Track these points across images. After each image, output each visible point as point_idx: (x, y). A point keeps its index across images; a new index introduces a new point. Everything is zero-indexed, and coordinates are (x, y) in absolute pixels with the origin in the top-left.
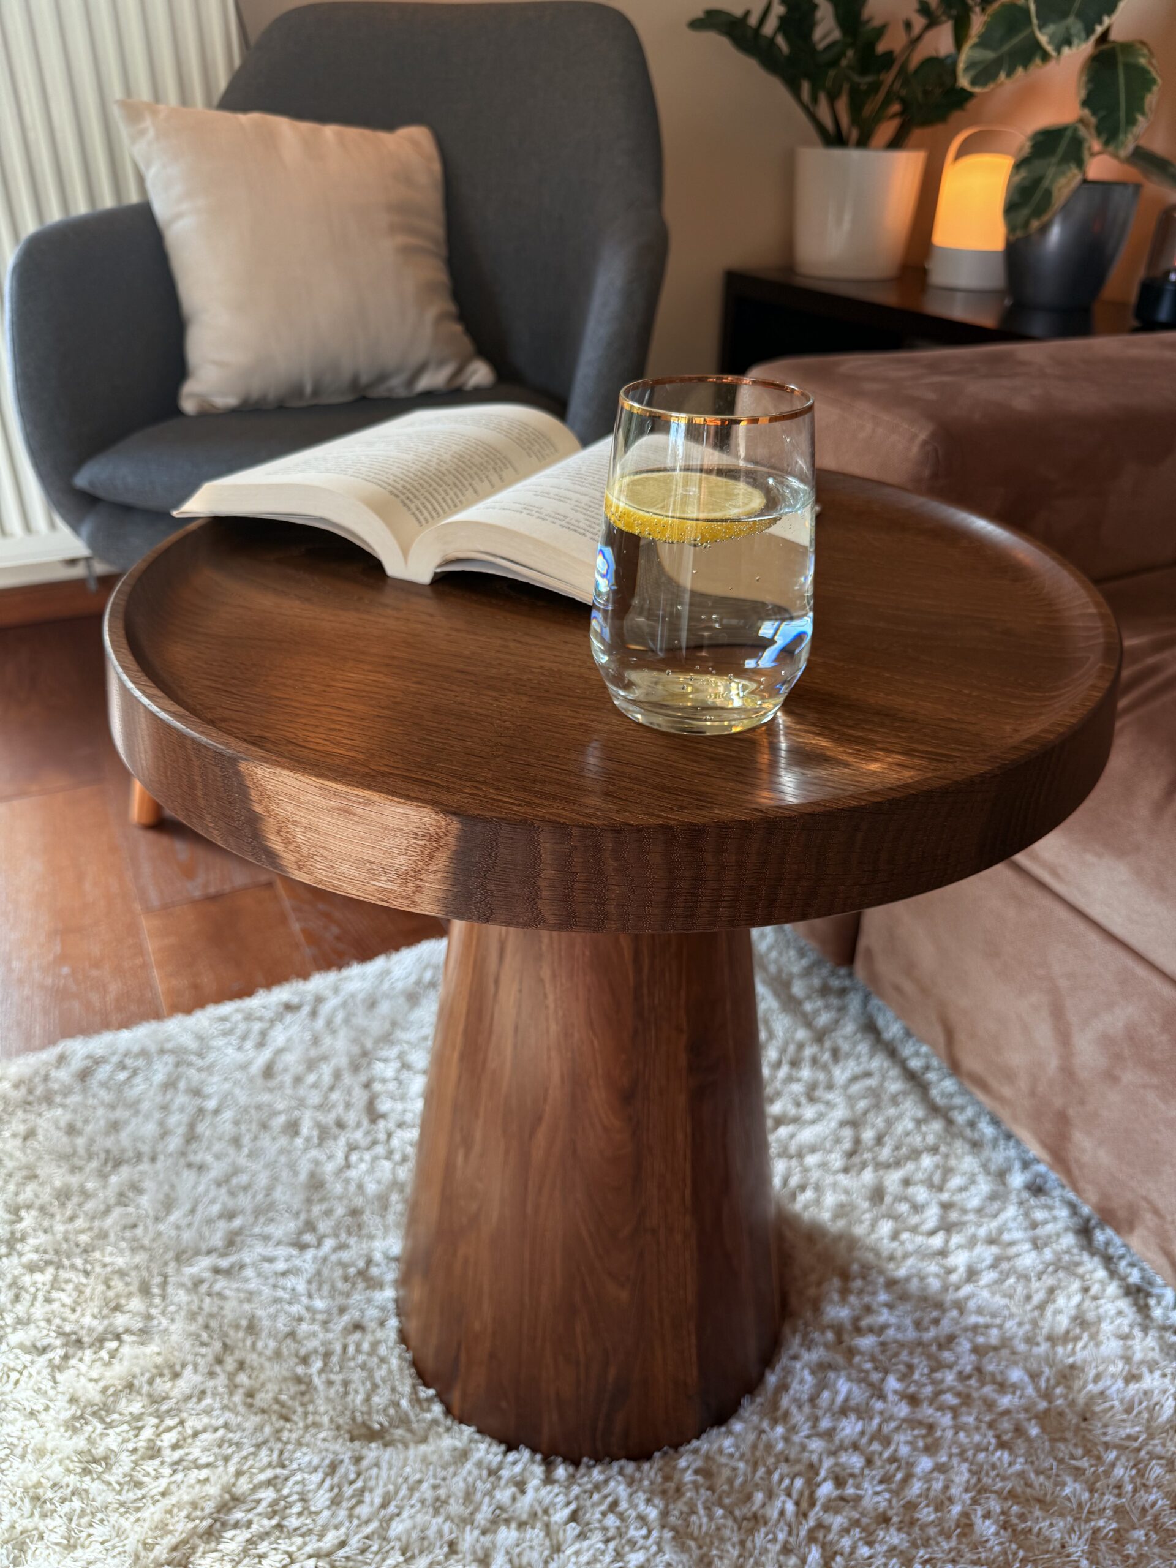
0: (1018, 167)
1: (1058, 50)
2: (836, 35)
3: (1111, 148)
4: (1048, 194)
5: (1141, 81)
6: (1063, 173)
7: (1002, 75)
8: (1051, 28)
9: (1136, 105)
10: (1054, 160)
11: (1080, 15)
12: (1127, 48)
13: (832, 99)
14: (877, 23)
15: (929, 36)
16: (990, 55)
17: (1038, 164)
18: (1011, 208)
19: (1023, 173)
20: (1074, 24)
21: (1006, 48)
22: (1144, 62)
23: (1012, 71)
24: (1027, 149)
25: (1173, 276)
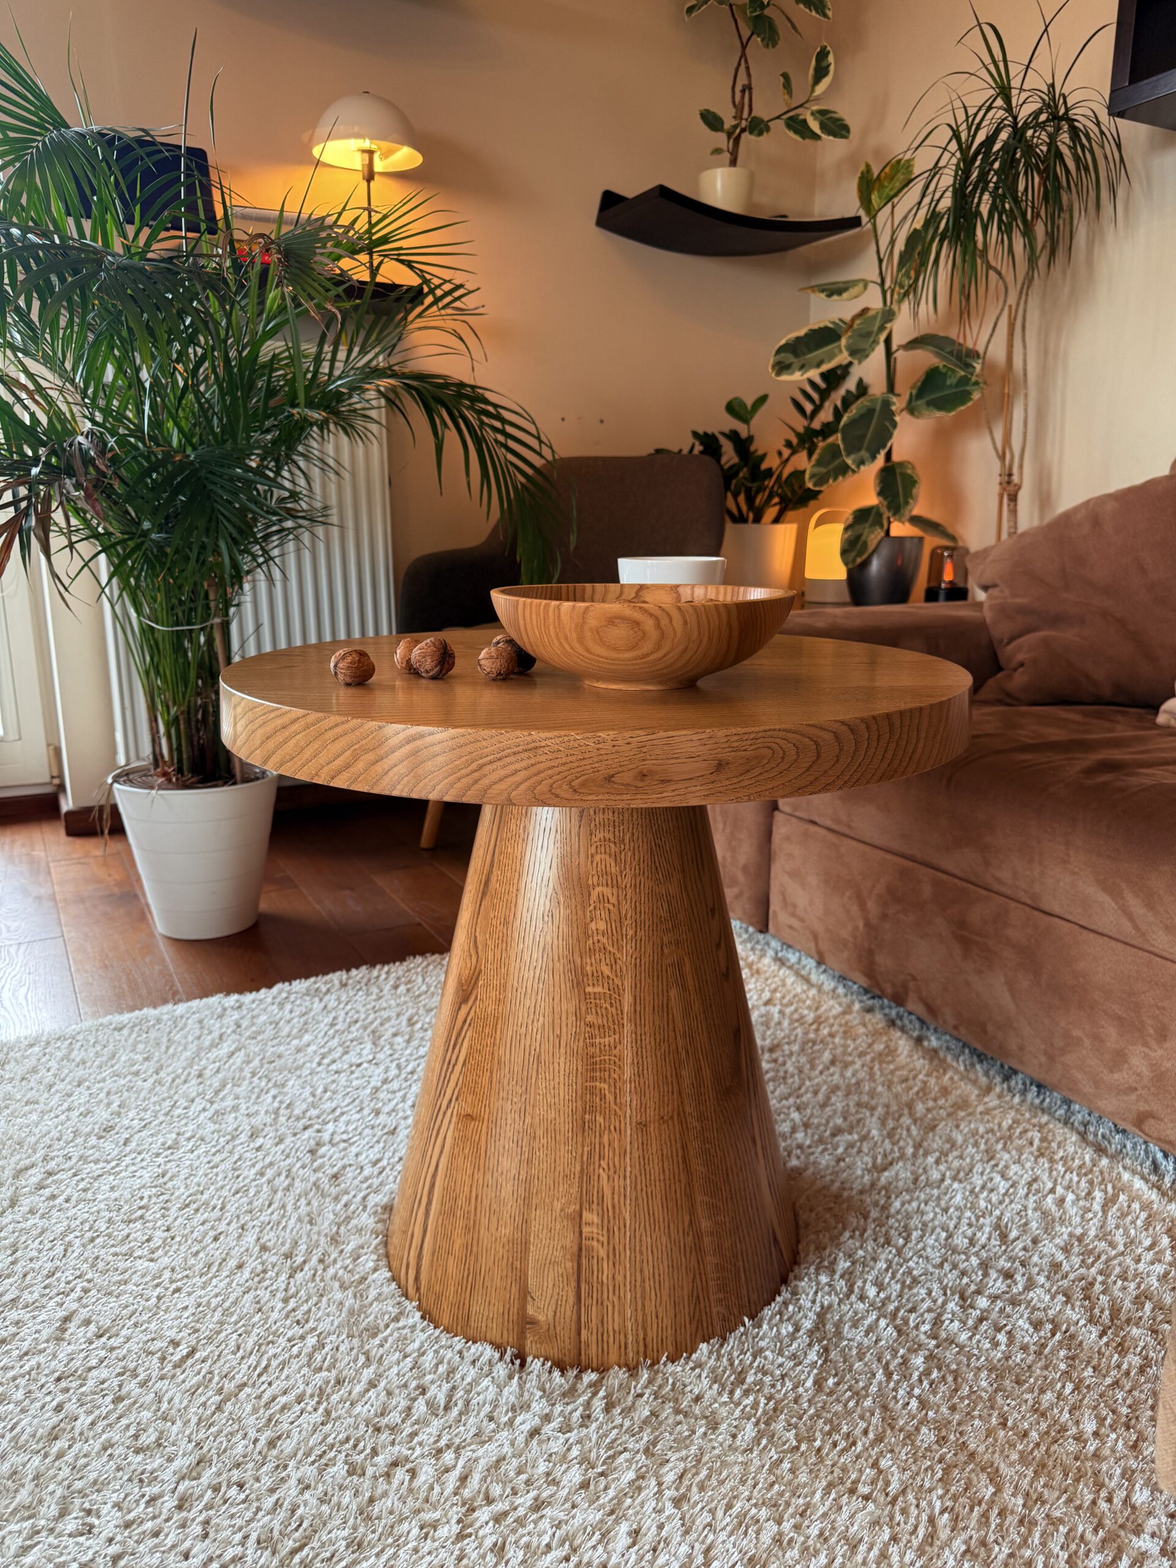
0: (846, 529)
1: (858, 467)
2: (736, 460)
3: (900, 518)
4: (865, 544)
5: (911, 482)
6: (874, 531)
7: (831, 481)
8: (853, 456)
9: (908, 495)
10: (867, 525)
11: (868, 449)
12: (901, 464)
13: (736, 496)
14: (760, 452)
15: (793, 459)
16: (823, 470)
17: (858, 528)
18: (844, 552)
19: (849, 533)
20: (864, 453)
21: (832, 466)
22: (909, 471)
23: (835, 479)
24: (851, 520)
25: (943, 586)
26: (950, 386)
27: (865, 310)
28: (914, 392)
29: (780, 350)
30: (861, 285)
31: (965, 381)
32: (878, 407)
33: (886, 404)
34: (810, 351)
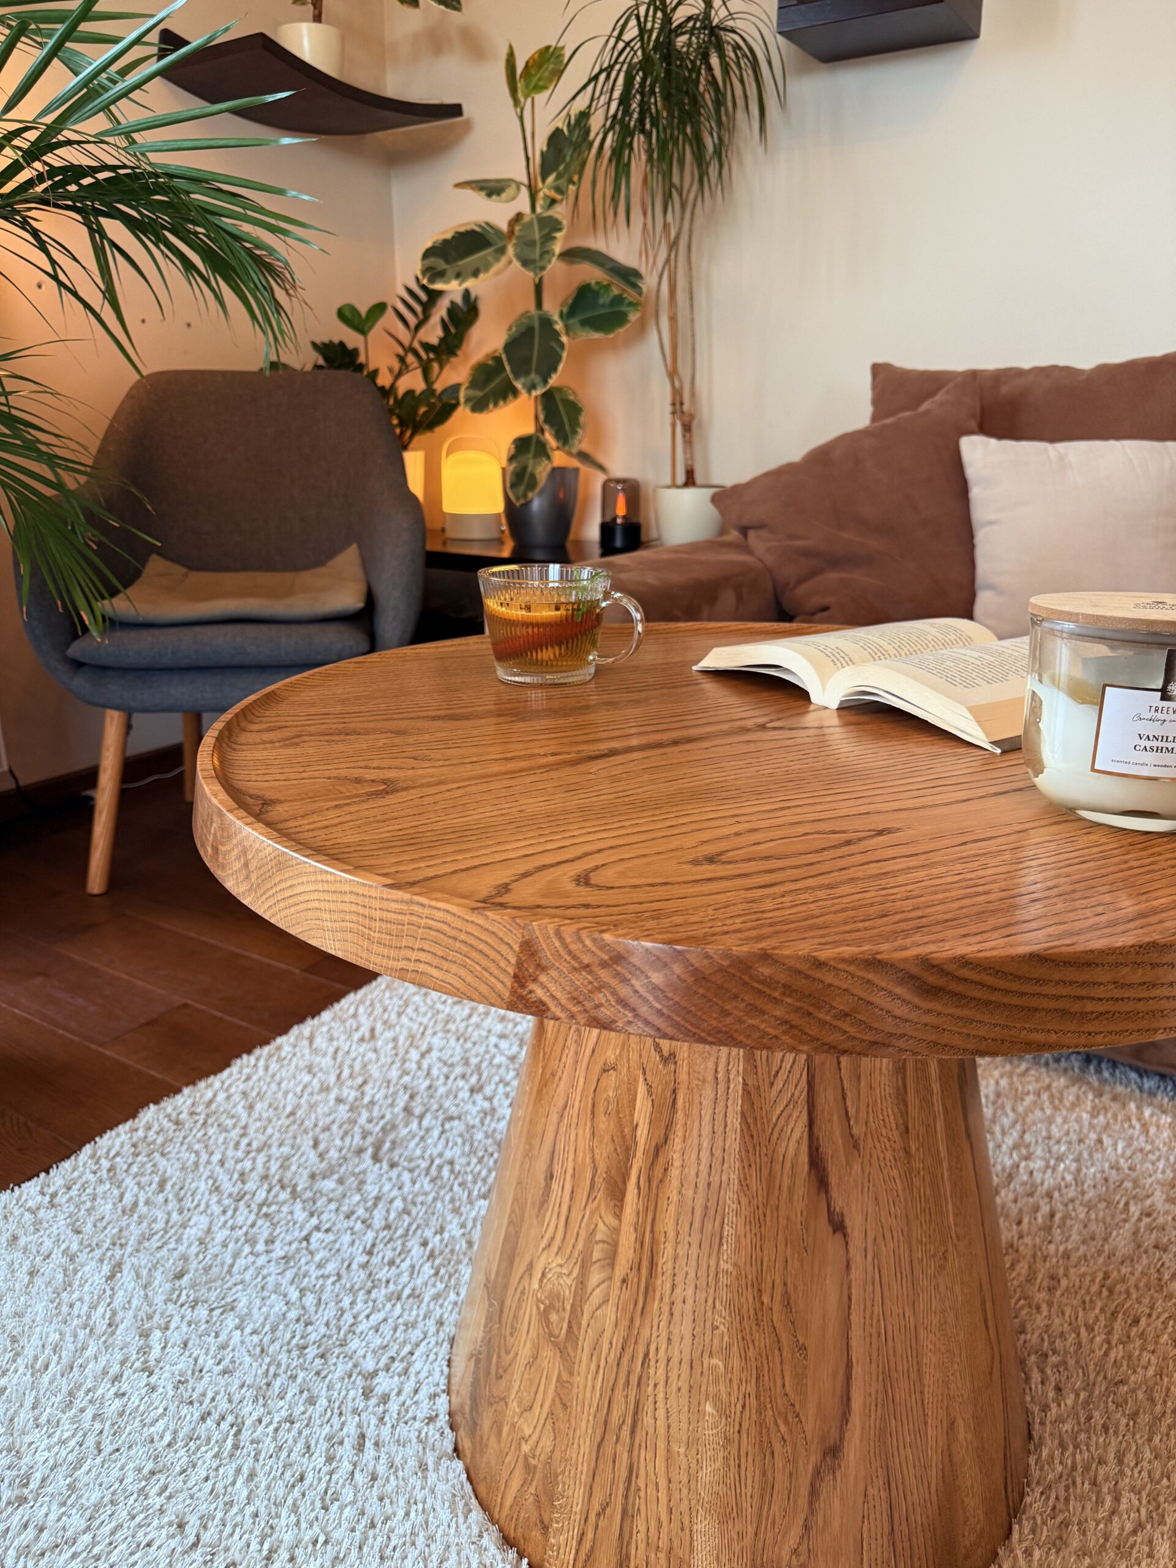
0: (508, 461)
1: (525, 390)
3: (567, 448)
4: (533, 477)
5: (575, 409)
6: (539, 464)
7: (491, 406)
8: (522, 380)
9: (575, 424)
10: (531, 455)
11: (538, 372)
12: (559, 389)
14: (371, 367)
16: (479, 393)
17: (522, 458)
19: (514, 465)
20: (533, 376)
21: (488, 389)
22: (571, 397)
23: (496, 404)
24: (513, 450)
25: (619, 521)
26: (603, 305)
27: (519, 216)
28: (565, 310)
29: (428, 254)
30: (514, 186)
31: (618, 300)
32: (537, 325)
33: (546, 322)
34: (463, 256)
